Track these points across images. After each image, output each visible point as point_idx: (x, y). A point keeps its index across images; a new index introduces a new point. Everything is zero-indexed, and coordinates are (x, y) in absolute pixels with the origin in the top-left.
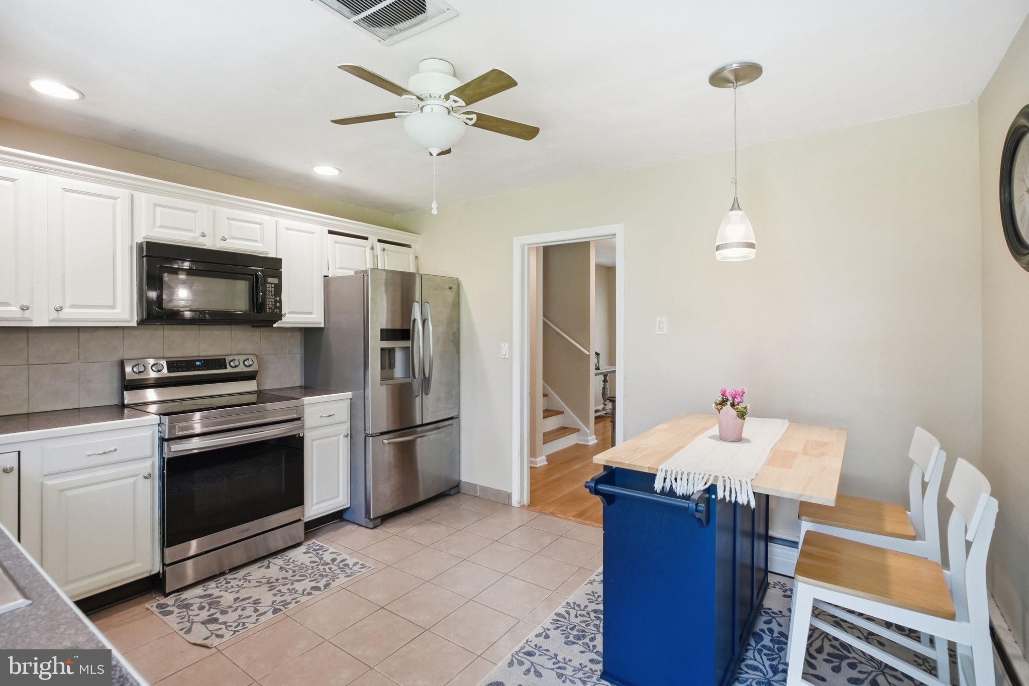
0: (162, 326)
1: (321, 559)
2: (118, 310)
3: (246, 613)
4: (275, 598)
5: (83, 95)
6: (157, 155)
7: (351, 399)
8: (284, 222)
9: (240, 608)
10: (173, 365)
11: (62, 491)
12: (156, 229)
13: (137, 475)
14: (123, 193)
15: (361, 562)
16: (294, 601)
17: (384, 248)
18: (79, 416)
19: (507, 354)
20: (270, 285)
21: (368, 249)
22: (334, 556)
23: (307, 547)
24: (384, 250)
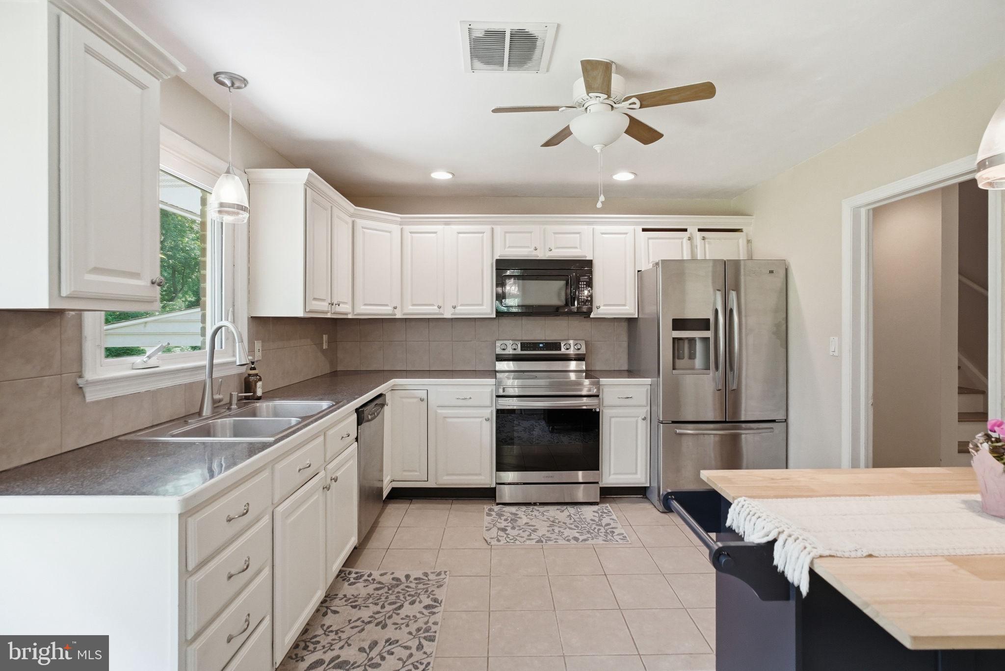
0: (521, 317)
1: (600, 520)
2: (484, 307)
3: (523, 534)
4: (546, 533)
5: (453, 174)
6: (516, 196)
7: (651, 385)
8: (599, 228)
9: (523, 530)
10: (524, 346)
11: (445, 417)
12: (506, 250)
13: (482, 417)
14: (487, 228)
15: (625, 535)
16: (555, 540)
17: (704, 237)
18: (453, 375)
19: (837, 350)
20: (583, 283)
21: (685, 241)
22: (611, 522)
23: (599, 508)
24: (704, 238)
